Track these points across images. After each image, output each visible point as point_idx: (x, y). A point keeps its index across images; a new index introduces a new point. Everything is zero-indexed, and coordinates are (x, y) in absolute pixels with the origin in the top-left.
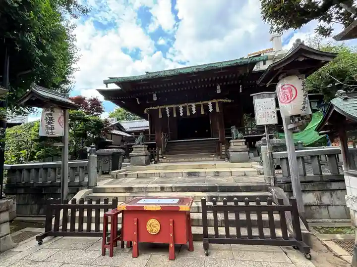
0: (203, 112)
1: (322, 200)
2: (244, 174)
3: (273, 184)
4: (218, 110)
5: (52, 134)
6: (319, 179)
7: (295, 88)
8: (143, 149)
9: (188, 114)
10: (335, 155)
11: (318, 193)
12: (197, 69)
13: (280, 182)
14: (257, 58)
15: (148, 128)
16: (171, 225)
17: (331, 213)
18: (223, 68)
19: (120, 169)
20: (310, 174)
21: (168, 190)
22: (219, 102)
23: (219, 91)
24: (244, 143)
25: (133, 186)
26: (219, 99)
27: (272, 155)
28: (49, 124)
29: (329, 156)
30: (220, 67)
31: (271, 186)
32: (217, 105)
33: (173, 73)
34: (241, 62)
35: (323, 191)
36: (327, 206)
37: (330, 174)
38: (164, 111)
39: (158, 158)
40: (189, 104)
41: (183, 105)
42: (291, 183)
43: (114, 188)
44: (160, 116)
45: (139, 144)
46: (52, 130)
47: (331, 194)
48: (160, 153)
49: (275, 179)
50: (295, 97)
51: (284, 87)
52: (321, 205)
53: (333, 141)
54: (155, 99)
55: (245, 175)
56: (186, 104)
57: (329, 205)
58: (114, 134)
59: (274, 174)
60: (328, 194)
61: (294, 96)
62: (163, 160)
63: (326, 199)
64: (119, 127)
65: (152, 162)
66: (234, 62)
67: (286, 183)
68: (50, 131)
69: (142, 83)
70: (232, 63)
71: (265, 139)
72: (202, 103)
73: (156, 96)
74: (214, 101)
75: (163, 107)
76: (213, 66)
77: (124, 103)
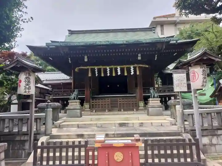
0: (126, 74)
1: (212, 141)
2: (160, 125)
3: (183, 131)
4: (138, 73)
5: (29, 93)
6: (211, 128)
7: (198, 74)
9: (114, 75)
10: (220, 112)
11: (210, 137)
12: (126, 42)
13: (188, 130)
14: (172, 39)
16: (130, 155)
17: (217, 149)
18: (146, 43)
20: (206, 125)
21: (112, 136)
22: (139, 67)
23: (139, 58)
24: (159, 101)
25: (83, 134)
26: (139, 64)
27: (183, 111)
28: (27, 85)
29: (217, 113)
30: (144, 42)
31: (182, 132)
32: (137, 69)
34: (160, 40)
35: (213, 135)
36: (215, 145)
37: (217, 125)
38: (93, 71)
40: (115, 67)
41: (110, 67)
42: (195, 130)
43: (68, 135)
44: (90, 75)
45: (74, 99)
46: (29, 89)
47: (217, 138)
48: (88, 107)
49: (185, 128)
52: (212, 145)
53: (219, 102)
54: (86, 60)
55: (162, 125)
56: (112, 67)
57: (216, 145)
59: (184, 125)
60: (215, 137)
63: (214, 141)
66: (155, 40)
67: (191, 131)
68: (27, 90)
71: (179, 101)
72: (125, 66)
73: (87, 58)
74: (136, 65)
75: (93, 67)
76: (139, 41)
77: (52, 59)
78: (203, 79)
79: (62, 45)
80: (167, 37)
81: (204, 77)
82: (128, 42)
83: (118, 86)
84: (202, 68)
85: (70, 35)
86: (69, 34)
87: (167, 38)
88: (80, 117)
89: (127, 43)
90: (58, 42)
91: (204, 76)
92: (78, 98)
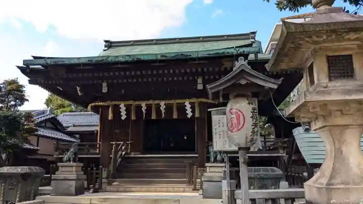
0: (175, 116)
4: (197, 115)
7: (243, 115)
8: (74, 169)
9: (154, 117)
12: (162, 56)
15: (98, 128)
19: (34, 199)
22: (200, 103)
23: (200, 87)
26: (200, 98)
32: (197, 106)
33: (128, 59)
34: (224, 53)
39: (101, 183)
40: (156, 102)
44: (111, 117)
45: (69, 160)
48: (104, 174)
50: (243, 125)
51: (232, 111)
54: (105, 90)
56: (151, 102)
58: (43, 136)
61: (242, 123)
62: (108, 188)
64: (54, 124)
65: (90, 189)
66: (214, 52)
69: (82, 67)
70: (211, 53)
72: (174, 102)
73: (107, 86)
74: (193, 100)
75: (117, 103)
76: (184, 55)
77: (61, 90)
78: (254, 127)
79: (49, 62)
80: (236, 47)
81: (254, 122)
82: (165, 56)
83: (185, 138)
84: (252, 104)
85: (107, 48)
86: (105, 46)
87: (237, 49)
88: (74, 196)
89: (164, 58)
90: (44, 58)
91: (255, 120)
92: (77, 159)
